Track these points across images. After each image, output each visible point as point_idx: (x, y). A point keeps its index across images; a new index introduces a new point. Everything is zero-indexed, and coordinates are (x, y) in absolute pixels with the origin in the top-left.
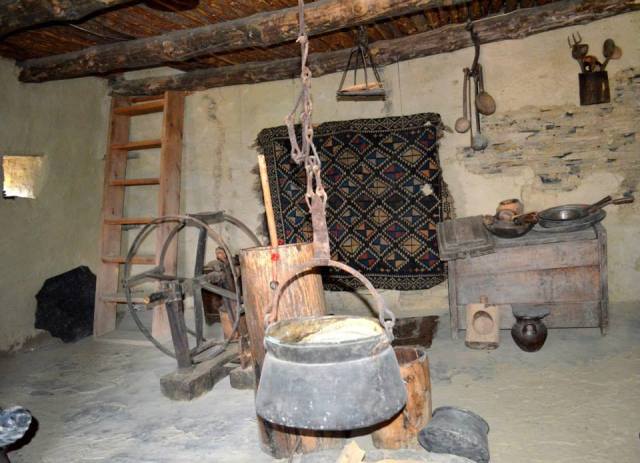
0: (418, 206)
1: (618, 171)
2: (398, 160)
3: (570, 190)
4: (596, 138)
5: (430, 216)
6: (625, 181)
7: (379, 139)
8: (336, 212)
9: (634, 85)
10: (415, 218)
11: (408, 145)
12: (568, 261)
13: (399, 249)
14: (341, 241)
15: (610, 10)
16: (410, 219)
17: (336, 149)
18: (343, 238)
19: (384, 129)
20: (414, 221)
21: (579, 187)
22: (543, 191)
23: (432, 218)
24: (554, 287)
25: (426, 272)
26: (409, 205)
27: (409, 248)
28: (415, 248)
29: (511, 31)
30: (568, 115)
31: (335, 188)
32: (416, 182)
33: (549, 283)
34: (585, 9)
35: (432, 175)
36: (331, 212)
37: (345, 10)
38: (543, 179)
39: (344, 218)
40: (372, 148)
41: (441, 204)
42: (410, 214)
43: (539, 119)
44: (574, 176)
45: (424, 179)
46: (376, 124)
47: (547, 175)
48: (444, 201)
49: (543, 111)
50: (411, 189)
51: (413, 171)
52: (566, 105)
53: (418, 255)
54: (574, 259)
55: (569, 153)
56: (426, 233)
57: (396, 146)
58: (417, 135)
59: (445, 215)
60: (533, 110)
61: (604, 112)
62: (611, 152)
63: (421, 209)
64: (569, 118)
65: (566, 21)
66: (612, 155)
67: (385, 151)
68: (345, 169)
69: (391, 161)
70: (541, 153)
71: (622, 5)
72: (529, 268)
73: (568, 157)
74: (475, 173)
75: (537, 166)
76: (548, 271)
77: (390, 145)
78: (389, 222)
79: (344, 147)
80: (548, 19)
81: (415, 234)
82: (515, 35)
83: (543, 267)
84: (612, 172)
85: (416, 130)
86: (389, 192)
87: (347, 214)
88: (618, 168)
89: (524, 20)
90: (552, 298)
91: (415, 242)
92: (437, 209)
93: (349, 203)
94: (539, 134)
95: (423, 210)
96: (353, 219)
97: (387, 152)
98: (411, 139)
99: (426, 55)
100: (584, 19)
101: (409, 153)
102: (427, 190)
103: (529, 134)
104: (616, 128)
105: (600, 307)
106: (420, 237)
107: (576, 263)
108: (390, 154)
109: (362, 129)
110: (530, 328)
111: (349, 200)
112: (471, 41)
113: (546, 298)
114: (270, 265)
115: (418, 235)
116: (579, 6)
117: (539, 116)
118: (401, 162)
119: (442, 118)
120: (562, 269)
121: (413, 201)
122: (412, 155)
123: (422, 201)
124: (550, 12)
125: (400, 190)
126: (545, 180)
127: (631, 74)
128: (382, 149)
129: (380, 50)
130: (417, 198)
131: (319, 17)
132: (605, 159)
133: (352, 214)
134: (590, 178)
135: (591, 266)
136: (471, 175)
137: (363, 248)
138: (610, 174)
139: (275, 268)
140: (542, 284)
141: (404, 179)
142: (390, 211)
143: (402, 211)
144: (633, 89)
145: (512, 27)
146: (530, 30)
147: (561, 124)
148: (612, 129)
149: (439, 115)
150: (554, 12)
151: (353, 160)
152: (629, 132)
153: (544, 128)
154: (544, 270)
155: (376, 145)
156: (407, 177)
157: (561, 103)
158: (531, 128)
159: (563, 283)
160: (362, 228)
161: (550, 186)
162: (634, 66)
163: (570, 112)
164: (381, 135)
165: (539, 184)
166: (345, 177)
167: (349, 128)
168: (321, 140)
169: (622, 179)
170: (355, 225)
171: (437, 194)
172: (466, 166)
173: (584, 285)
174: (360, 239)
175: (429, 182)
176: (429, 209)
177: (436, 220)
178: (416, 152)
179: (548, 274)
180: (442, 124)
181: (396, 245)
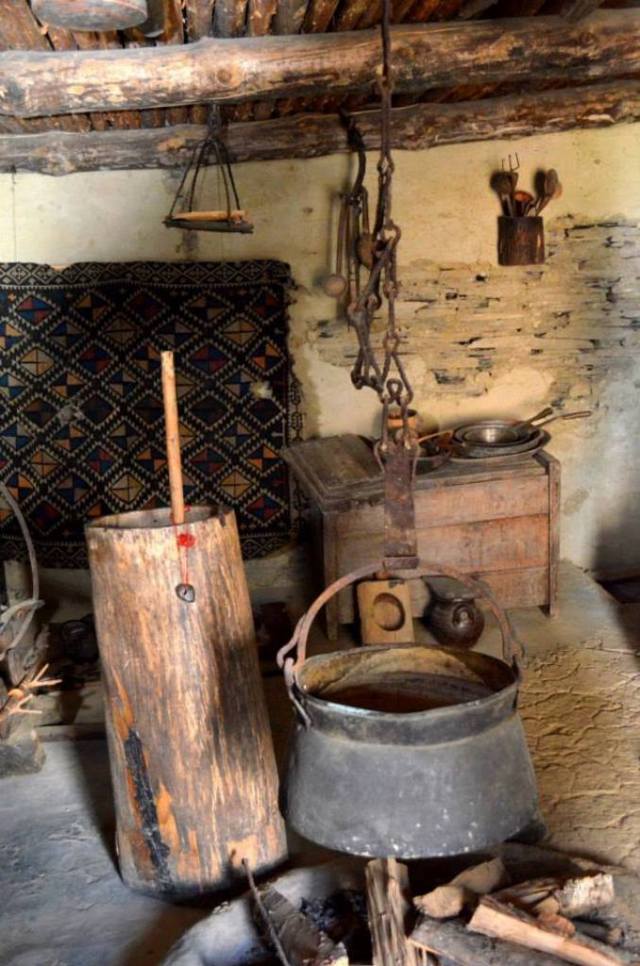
0: (246, 418)
1: (547, 368)
2: (216, 339)
3: (478, 395)
4: (518, 316)
5: (266, 434)
6: (555, 383)
7: (180, 300)
8: (99, 427)
9: (570, 239)
10: (241, 439)
11: (233, 313)
12: (505, 509)
13: (214, 492)
14: (108, 480)
15: (555, 124)
16: (233, 440)
17: (97, 313)
18: (112, 476)
19: (189, 281)
20: (239, 444)
21: (491, 392)
22: (439, 395)
23: (270, 439)
24: (485, 548)
25: (259, 530)
26: (232, 416)
27: (230, 491)
28: (240, 490)
29: (409, 137)
30: (480, 278)
31: (97, 384)
32: (245, 378)
33: (477, 544)
34: (521, 118)
35: (269, 365)
36: (87, 427)
37: (199, 74)
38: (437, 377)
39: (115, 439)
40: (168, 314)
41: (286, 416)
42: (233, 432)
43: (436, 282)
44: (485, 374)
45: (256, 372)
46: (176, 272)
47: (445, 370)
48: (292, 410)
49: (442, 270)
50: (236, 388)
51: (241, 359)
52: (478, 263)
53: (245, 501)
54: (514, 506)
55: (477, 339)
56: (258, 463)
57: (211, 313)
58: (248, 297)
59: (293, 433)
60: (429, 268)
61: (529, 278)
62: (537, 339)
63: (251, 423)
64: (480, 283)
65: (492, 134)
66: (538, 343)
67: (191, 321)
68: (116, 351)
69: (201, 339)
70: (436, 335)
71: (572, 120)
72: (451, 521)
73: (475, 345)
74: (334, 364)
75: (431, 356)
76: (477, 525)
77: (201, 313)
78: (198, 445)
79: (114, 311)
80: (466, 125)
81: (241, 465)
82: (414, 144)
83: (471, 519)
84: (538, 369)
85: (247, 288)
86: (198, 394)
87: (121, 432)
88: (544, 365)
89: (430, 122)
90: (481, 565)
91: (240, 480)
92: (278, 423)
93: (123, 412)
94: (436, 305)
95: (254, 425)
96: (132, 441)
97: (196, 324)
98: (240, 304)
99: (265, 159)
100: (516, 133)
101: (235, 327)
102: (263, 391)
103: (419, 305)
104: (545, 303)
105: (548, 576)
106: (248, 471)
107: (518, 512)
108: (201, 328)
109: (150, 280)
110: (464, 615)
111: (123, 407)
112: (343, 146)
113: (472, 566)
114: (174, 555)
115: (245, 468)
116: (513, 112)
117: (435, 277)
118: (221, 342)
119: (292, 270)
120: (497, 521)
121: (238, 409)
122: (240, 331)
123: (252, 410)
124: (469, 115)
125: (217, 390)
126: (442, 380)
127: (570, 224)
128: (186, 318)
129: (187, 141)
130: (245, 404)
131: (147, 80)
132: (529, 349)
133: (130, 432)
134: (507, 378)
135: (537, 515)
136: (329, 366)
137: (149, 492)
138: (535, 372)
139: (184, 560)
140: (467, 545)
141: (226, 372)
142: (198, 427)
143: (221, 427)
144: (571, 246)
145: (411, 131)
146: (436, 140)
147: (468, 293)
148: (539, 304)
149: (287, 266)
150: (475, 117)
151: (130, 335)
152: (563, 310)
153: (443, 296)
154: (470, 524)
155: (175, 310)
156: (230, 369)
157: (470, 259)
158: (424, 295)
159: (497, 542)
160: (147, 455)
161: (447, 387)
162: (573, 212)
163: (483, 274)
164: (183, 293)
165: (433, 384)
166: (116, 364)
167: (124, 276)
168: (69, 295)
169: (551, 380)
170: (134, 451)
171: (279, 398)
172: (321, 352)
173: (526, 543)
174: (143, 476)
175: (264, 379)
176: (264, 422)
177: (277, 443)
178: (246, 327)
179: (476, 529)
180: (293, 283)
181: (209, 486)
